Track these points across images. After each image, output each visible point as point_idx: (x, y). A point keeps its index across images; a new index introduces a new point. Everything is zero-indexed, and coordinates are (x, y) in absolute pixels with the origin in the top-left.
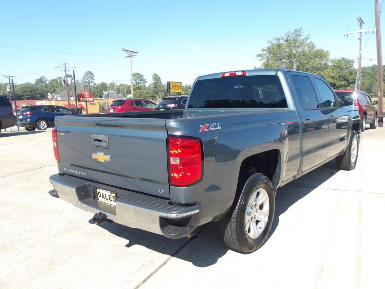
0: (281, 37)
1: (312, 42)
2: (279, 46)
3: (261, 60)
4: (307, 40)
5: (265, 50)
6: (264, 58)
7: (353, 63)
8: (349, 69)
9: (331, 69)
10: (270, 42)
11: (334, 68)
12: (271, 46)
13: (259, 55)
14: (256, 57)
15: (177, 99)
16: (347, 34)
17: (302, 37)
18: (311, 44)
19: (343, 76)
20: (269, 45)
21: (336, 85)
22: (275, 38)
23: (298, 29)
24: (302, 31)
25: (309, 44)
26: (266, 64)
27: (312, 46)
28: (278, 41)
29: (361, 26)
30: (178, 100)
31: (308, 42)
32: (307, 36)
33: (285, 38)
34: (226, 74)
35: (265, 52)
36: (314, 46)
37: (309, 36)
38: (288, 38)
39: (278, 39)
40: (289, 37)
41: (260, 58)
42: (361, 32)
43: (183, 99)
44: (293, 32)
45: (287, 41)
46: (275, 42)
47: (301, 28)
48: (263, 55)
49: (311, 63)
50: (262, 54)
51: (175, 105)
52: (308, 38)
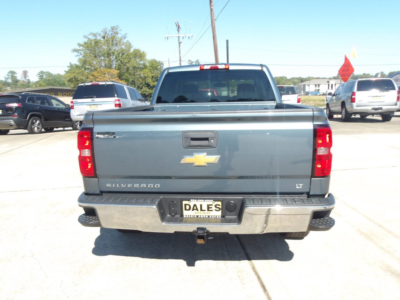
0: (98, 33)
1: (129, 41)
2: (97, 42)
3: (78, 55)
4: (124, 39)
5: (82, 46)
6: (81, 54)
7: (163, 65)
8: (160, 71)
9: (149, 69)
10: (86, 37)
11: (151, 68)
12: (88, 41)
13: (75, 50)
14: (72, 52)
15: (20, 97)
16: (168, 37)
17: (119, 36)
18: (128, 43)
19: (155, 77)
20: (86, 40)
21: (150, 85)
22: (91, 33)
23: (115, 27)
24: (119, 29)
25: (126, 43)
26: (84, 61)
27: (129, 46)
28: (95, 37)
29: (178, 31)
30: (22, 98)
31: (125, 41)
32: (125, 34)
33: (102, 34)
34: (205, 66)
35: (81, 48)
36: (131, 46)
37: (126, 35)
38: (105, 35)
39: (95, 35)
40: (106, 33)
41: (76, 53)
42: (179, 37)
43: (28, 98)
44: (110, 29)
45: (104, 38)
46: (92, 37)
47: (117, 26)
48: (80, 50)
49: (131, 62)
50: (78, 50)
51: (19, 105)
52: (125, 37)
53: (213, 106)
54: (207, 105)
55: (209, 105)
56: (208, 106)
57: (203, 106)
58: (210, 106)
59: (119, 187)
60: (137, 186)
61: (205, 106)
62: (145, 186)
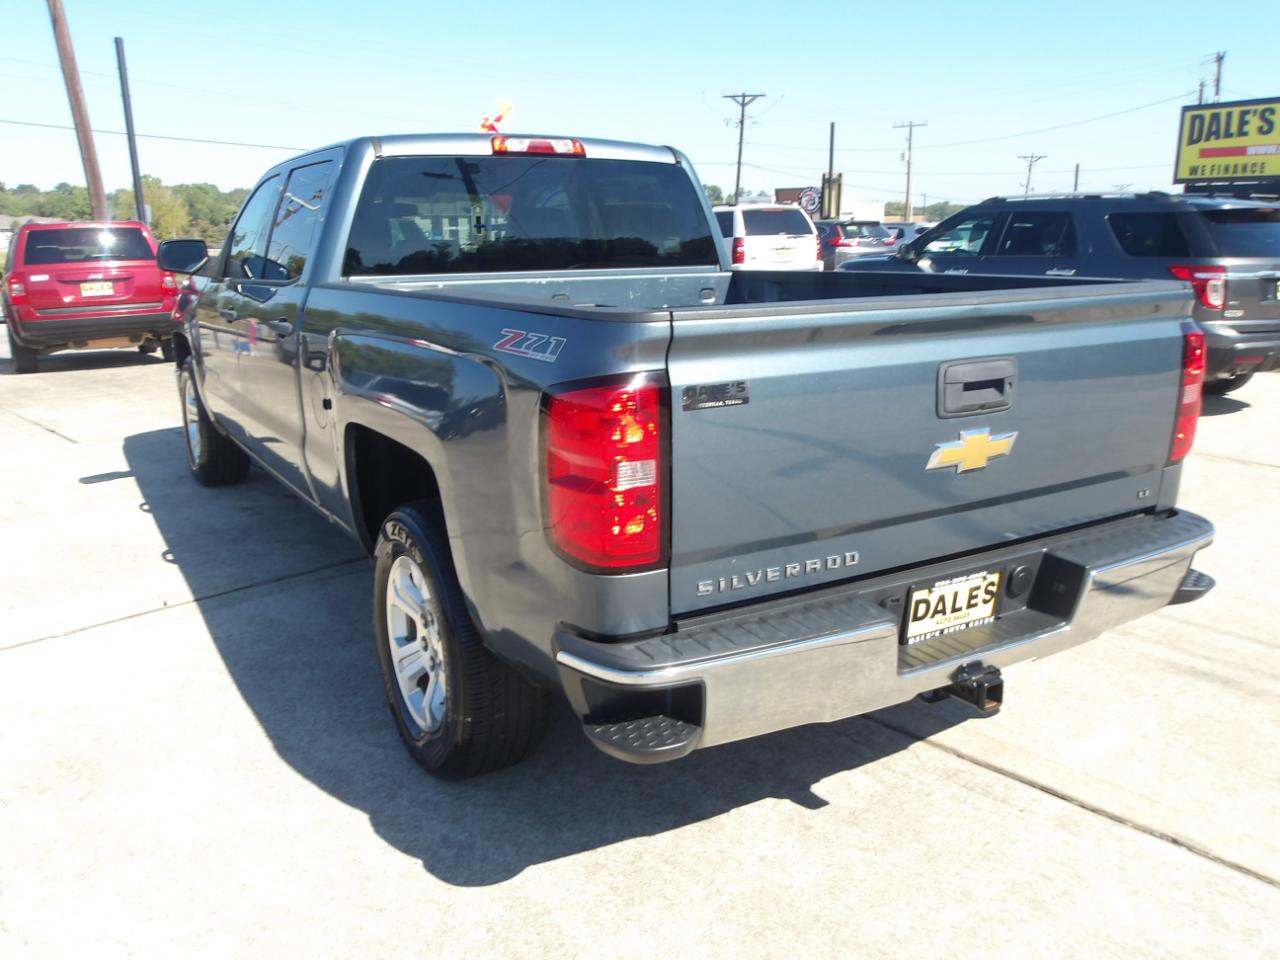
53: (558, 283)
54: (538, 280)
55: (544, 281)
56: (540, 283)
57: (524, 284)
58: (547, 283)
59: (740, 586)
60: (794, 571)
61: (532, 284)
62: (818, 566)
